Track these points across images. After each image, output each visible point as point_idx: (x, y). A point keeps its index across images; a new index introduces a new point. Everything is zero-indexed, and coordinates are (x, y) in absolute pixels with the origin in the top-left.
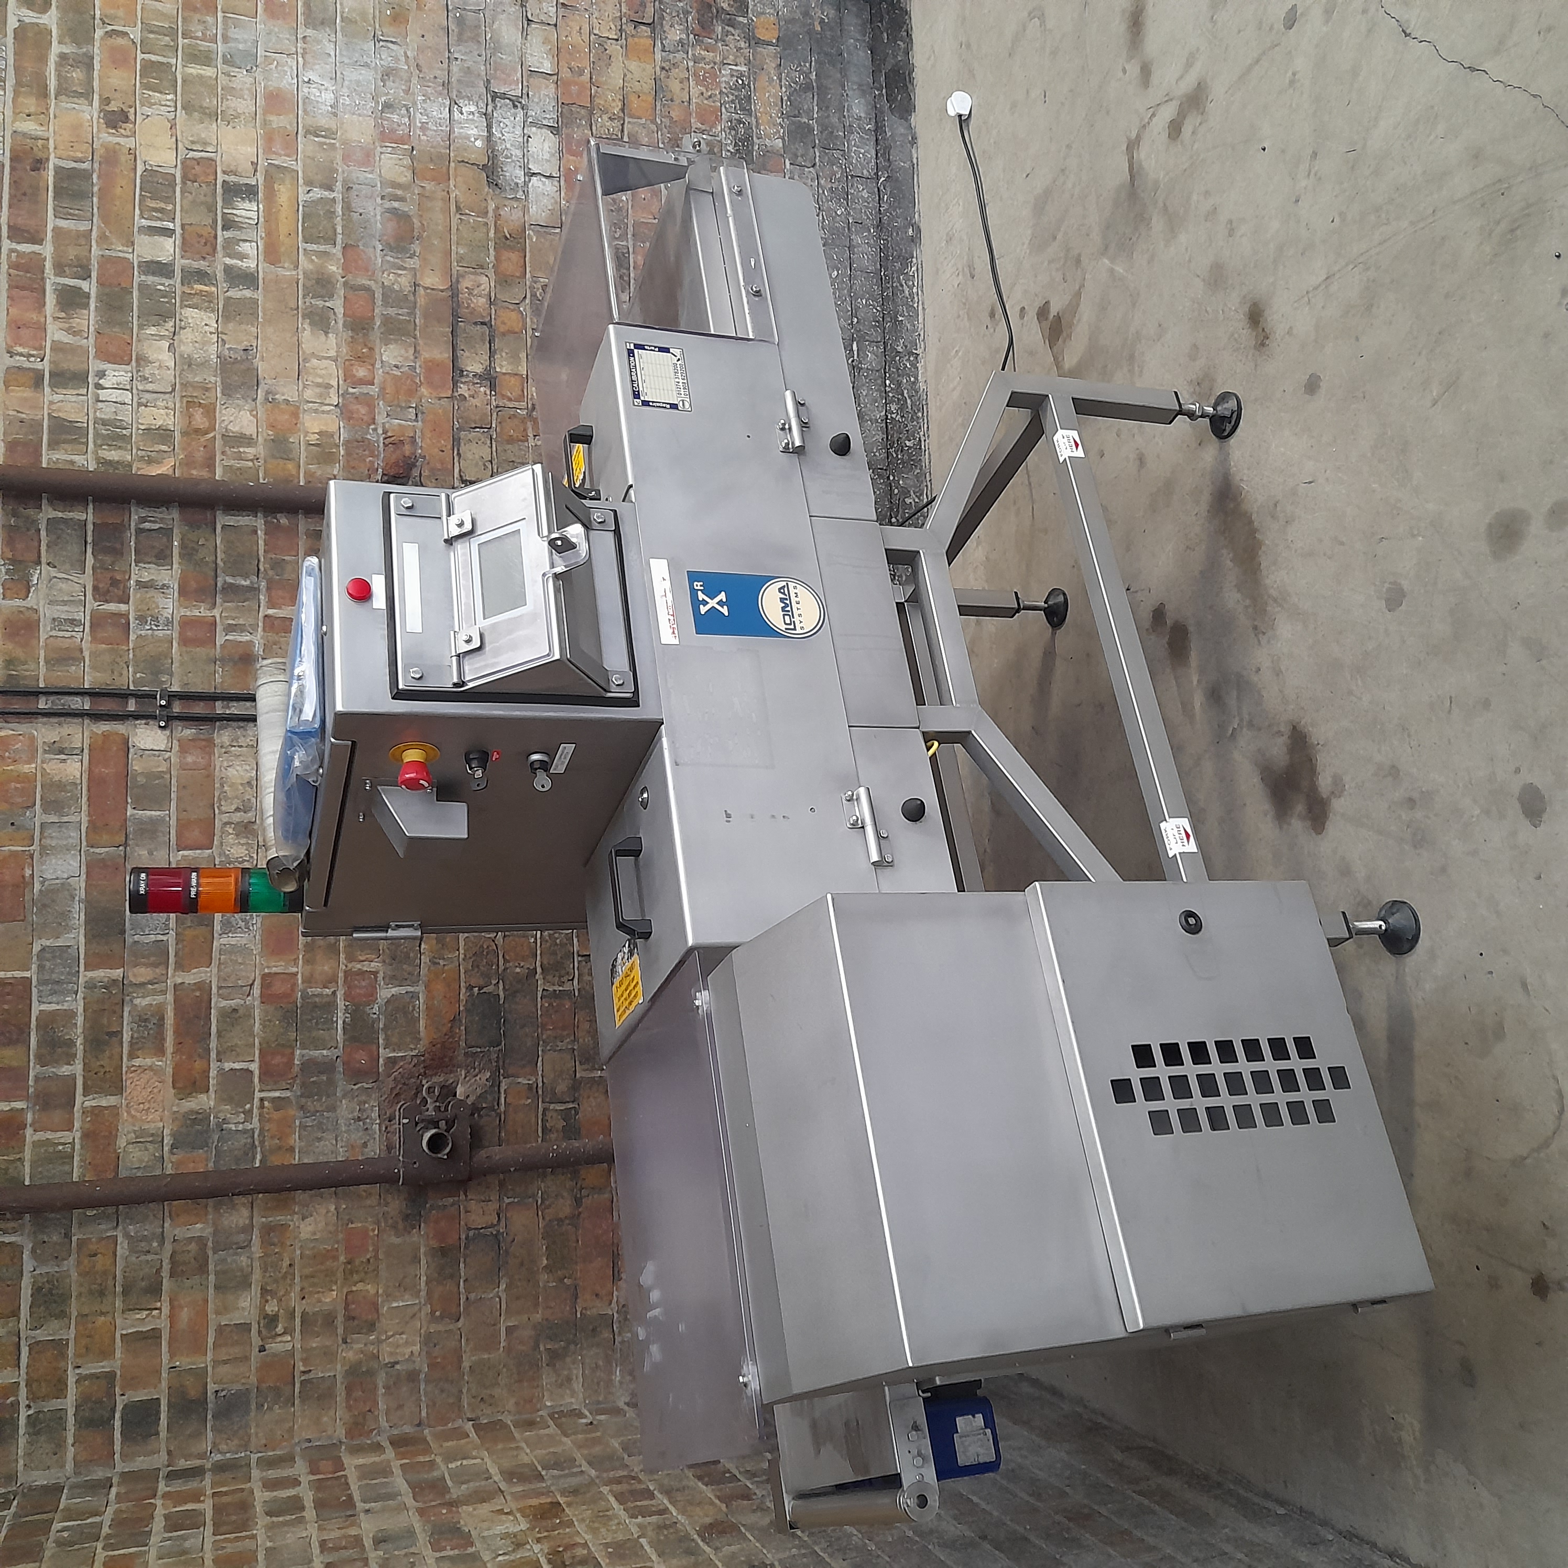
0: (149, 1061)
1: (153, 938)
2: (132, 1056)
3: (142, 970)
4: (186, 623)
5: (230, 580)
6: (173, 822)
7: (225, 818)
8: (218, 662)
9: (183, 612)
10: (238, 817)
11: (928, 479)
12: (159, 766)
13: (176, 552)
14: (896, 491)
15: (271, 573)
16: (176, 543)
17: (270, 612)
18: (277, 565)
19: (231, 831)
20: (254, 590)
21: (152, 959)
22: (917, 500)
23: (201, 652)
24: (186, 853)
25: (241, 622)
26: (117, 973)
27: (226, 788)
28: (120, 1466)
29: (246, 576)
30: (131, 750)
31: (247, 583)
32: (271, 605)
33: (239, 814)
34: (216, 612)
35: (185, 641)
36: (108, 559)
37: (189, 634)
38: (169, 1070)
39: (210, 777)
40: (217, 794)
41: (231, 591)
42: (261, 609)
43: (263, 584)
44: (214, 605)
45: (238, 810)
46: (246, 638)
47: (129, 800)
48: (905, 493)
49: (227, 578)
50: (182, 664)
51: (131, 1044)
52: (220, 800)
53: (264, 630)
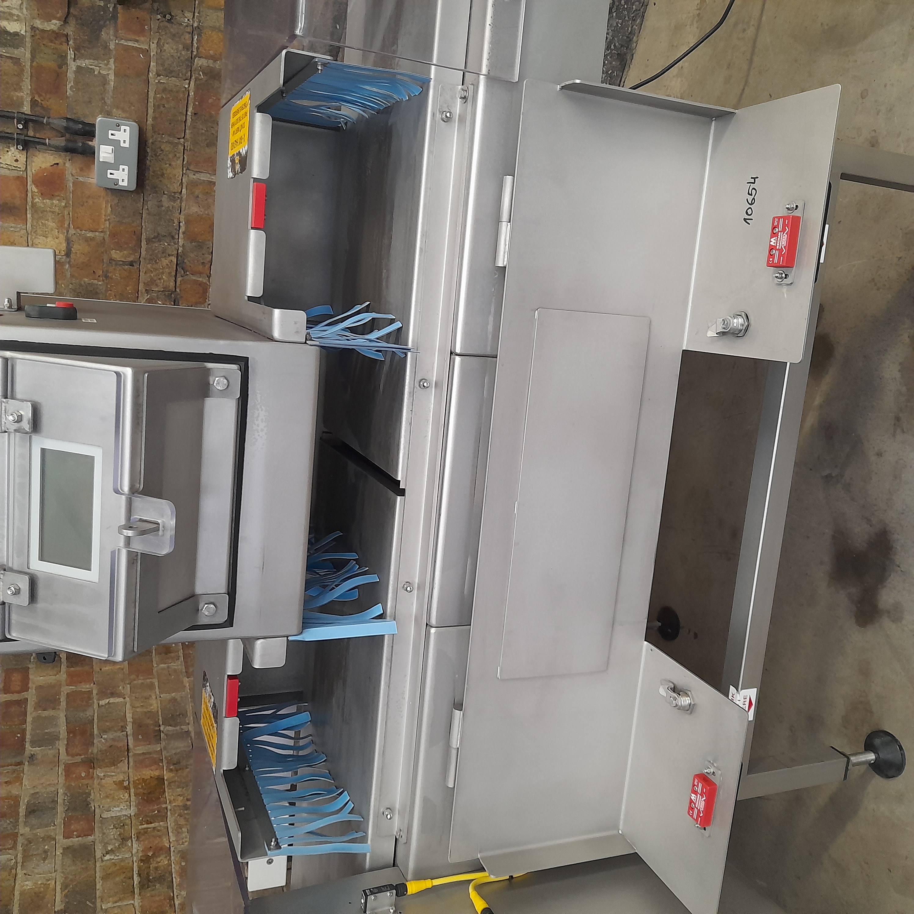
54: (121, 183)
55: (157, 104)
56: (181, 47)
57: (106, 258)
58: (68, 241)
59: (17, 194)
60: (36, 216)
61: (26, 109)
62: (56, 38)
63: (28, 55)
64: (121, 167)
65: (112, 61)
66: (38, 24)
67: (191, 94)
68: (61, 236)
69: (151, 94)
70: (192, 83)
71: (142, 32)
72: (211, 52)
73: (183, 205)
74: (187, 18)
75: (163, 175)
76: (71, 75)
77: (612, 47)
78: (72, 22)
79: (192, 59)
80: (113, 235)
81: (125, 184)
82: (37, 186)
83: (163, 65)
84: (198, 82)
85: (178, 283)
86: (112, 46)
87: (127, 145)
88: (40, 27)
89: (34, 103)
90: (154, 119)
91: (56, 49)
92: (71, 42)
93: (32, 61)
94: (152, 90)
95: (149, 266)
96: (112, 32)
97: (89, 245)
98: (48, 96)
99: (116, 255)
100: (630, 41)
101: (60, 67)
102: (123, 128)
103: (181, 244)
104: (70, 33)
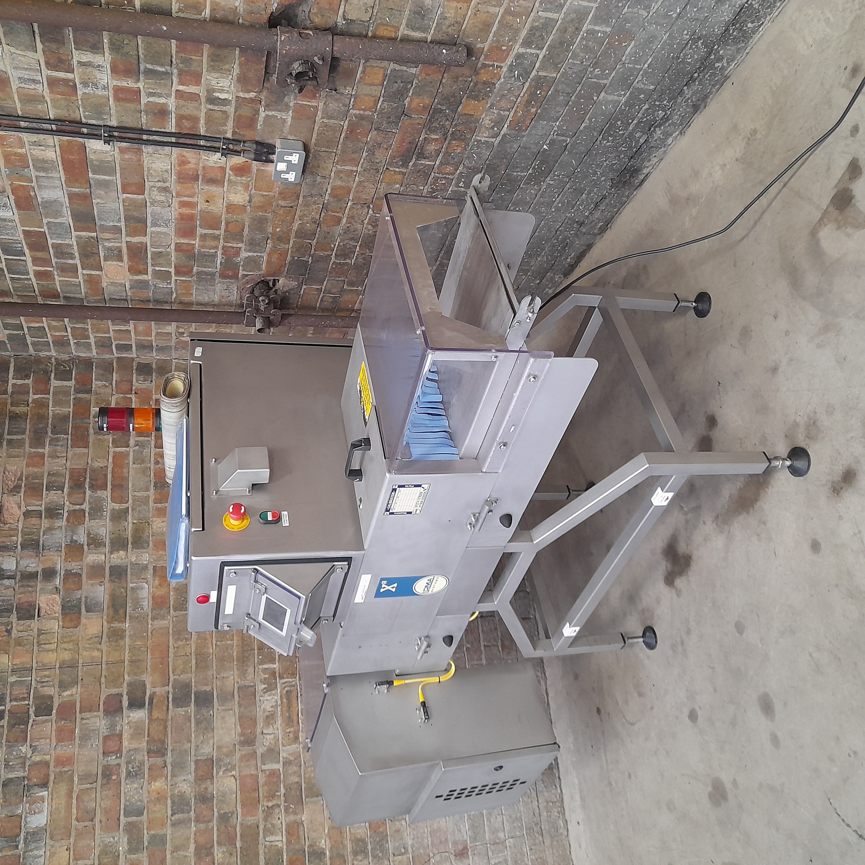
0: (115, 263)
1: (112, 224)
2: (105, 260)
3: (108, 234)
4: (117, 90)
5: (149, 66)
6: (119, 182)
7: (152, 184)
8: (143, 113)
9: (115, 83)
10: (159, 184)
11: (747, 51)
12: (107, 158)
13: (106, 46)
14: (713, 57)
15: (181, 65)
16: (105, 41)
17: (181, 88)
18: (186, 61)
19: (155, 190)
20: (168, 75)
21: (112, 231)
22: (725, 65)
23: (132, 106)
24: (128, 195)
25: (159, 91)
26: (94, 234)
27: (151, 172)
28: (116, 355)
29: (162, 65)
30: (87, 148)
31: (164, 70)
32: (181, 83)
33: (160, 183)
34: (140, 85)
35: (117, 99)
36: (54, 46)
37: (121, 95)
38: (127, 267)
39: (141, 166)
40: (145, 173)
41: (149, 73)
42: (174, 85)
43: (175, 71)
44: (138, 80)
45: (159, 181)
46: (162, 100)
47: (89, 170)
48: (720, 59)
49: (147, 65)
50: (117, 112)
51: (105, 257)
52: (148, 176)
53: (176, 98)
54: (289, 180)
55: (319, 133)
56: (341, 105)
57: (274, 204)
58: (250, 196)
59: (219, 174)
60: (230, 184)
61: (229, 135)
62: (253, 102)
63: (233, 110)
64: (291, 173)
65: (291, 112)
66: (241, 95)
67: (345, 127)
68: (246, 194)
69: (316, 128)
70: (347, 122)
71: (314, 97)
72: (363, 107)
73: (331, 181)
74: (348, 90)
75: (319, 167)
76: (261, 119)
77: (689, 101)
78: (265, 93)
79: (348, 111)
80: (280, 193)
81: (293, 180)
82: (232, 171)
83: (327, 114)
84: (351, 122)
85: (322, 216)
86: (292, 104)
87: (296, 162)
88: (242, 96)
89: (234, 132)
90: (316, 140)
91: (252, 107)
92: (262, 103)
93: (235, 113)
94: (317, 126)
95: (303, 208)
96: (292, 97)
97: (264, 198)
98: (244, 129)
99: (282, 203)
100: (706, 97)
101: (254, 115)
102: (294, 154)
103: (326, 198)
104: (263, 98)
